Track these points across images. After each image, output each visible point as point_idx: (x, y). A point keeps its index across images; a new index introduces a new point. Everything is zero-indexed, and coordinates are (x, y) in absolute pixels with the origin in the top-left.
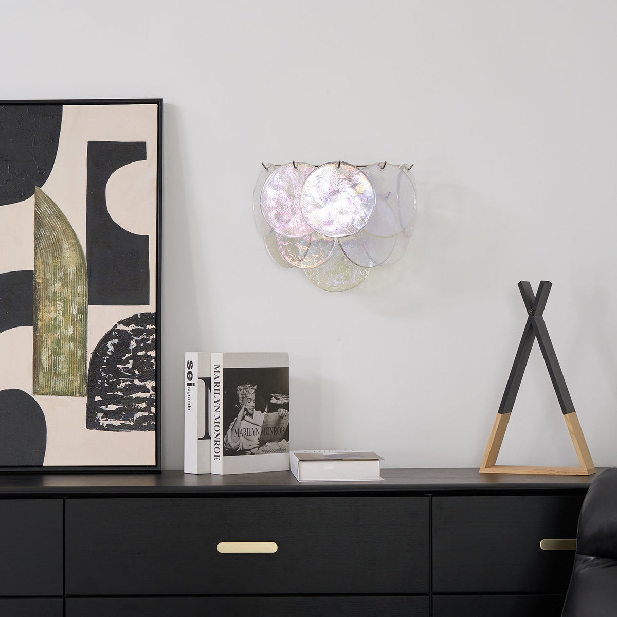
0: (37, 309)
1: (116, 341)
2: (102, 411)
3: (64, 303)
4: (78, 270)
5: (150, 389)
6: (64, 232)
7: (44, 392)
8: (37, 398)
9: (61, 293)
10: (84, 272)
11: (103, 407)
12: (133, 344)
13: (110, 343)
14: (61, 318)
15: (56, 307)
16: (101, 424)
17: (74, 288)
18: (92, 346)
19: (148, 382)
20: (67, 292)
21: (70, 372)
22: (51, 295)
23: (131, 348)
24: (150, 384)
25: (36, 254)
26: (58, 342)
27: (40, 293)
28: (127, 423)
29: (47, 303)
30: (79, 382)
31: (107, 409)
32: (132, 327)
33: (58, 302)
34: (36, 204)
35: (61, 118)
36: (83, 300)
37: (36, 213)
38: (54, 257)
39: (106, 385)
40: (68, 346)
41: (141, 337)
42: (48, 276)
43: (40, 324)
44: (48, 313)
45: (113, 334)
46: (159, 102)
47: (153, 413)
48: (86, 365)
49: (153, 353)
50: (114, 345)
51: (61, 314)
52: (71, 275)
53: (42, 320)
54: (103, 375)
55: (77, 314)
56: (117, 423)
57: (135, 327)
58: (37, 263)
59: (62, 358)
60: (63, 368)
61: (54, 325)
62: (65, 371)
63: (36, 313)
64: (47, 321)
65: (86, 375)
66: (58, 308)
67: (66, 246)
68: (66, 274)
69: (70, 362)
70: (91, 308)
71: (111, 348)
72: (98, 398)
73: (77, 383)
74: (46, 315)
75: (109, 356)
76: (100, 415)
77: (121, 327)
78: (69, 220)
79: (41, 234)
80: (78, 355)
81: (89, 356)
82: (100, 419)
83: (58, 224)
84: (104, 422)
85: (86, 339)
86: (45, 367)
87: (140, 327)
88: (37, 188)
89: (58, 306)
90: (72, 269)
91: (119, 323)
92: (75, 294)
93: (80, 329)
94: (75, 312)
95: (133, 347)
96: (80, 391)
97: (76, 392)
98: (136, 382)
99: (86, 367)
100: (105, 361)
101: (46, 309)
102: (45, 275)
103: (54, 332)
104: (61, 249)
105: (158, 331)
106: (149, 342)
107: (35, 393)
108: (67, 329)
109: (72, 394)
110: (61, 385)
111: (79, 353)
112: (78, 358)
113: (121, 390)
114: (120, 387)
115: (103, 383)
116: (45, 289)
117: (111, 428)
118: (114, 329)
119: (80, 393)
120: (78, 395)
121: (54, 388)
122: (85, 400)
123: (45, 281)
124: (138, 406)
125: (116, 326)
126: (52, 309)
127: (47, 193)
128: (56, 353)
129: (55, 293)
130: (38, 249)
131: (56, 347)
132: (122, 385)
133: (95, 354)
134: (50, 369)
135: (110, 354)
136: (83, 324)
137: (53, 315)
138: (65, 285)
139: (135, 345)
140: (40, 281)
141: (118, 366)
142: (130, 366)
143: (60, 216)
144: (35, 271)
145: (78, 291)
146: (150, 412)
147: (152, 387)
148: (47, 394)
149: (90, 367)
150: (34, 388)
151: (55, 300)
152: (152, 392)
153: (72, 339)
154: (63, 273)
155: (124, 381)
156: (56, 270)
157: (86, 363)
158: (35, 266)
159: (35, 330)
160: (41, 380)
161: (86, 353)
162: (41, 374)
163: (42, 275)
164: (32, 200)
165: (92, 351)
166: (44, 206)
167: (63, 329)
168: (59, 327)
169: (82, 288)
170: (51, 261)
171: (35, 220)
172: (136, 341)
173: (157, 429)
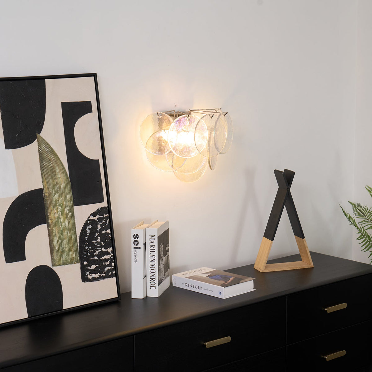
0: (47, 212)
1: (90, 226)
2: (88, 270)
3: (61, 207)
4: (66, 185)
5: (110, 252)
6: (56, 162)
7: (58, 264)
8: (55, 268)
9: (59, 201)
10: (69, 186)
11: (89, 268)
12: (99, 227)
13: (87, 228)
14: (61, 217)
15: (58, 210)
16: (89, 278)
17: (65, 197)
18: (79, 231)
19: (109, 248)
20: (62, 200)
21: (70, 250)
22: (54, 202)
23: (98, 229)
24: (110, 250)
25: (42, 178)
26: (61, 232)
27: (48, 202)
28: (102, 275)
29: (52, 208)
30: (75, 254)
31: (91, 268)
32: (97, 216)
33: (58, 207)
34: (38, 145)
35: (45, 88)
36: (71, 203)
37: (39, 151)
38: (52, 179)
39: (89, 254)
40: (67, 233)
41: (102, 222)
42: (51, 191)
43: (50, 222)
44: (54, 214)
45: (89, 222)
46: (94, 75)
47: (113, 267)
48: (77, 244)
49: (109, 231)
50: (90, 229)
51: (61, 214)
52: (63, 189)
53: (51, 220)
54: (87, 248)
55: (69, 213)
56: (96, 276)
57: (99, 217)
58: (44, 183)
59: (64, 242)
60: (66, 248)
61: (58, 222)
62: (67, 249)
63: (48, 216)
64: (54, 219)
65: (78, 250)
66: (59, 211)
67: (58, 170)
68: (60, 189)
69: (69, 243)
70: (76, 208)
71: (88, 231)
72: (85, 263)
73: (74, 256)
74: (53, 215)
75: (88, 236)
76: (88, 273)
77: (92, 218)
78: (58, 154)
79: (44, 164)
80: (73, 238)
81: (78, 238)
82: (88, 275)
83: (52, 157)
84: (90, 277)
85: (75, 227)
86: (56, 248)
87: (101, 216)
88: (37, 135)
89: (58, 209)
90: (63, 185)
91: (91, 215)
92: (66, 201)
93: (71, 221)
94: (68, 212)
95: (99, 229)
96: (76, 260)
97: (74, 261)
98: (103, 249)
99: (77, 245)
100: (86, 240)
101: (52, 212)
102: (49, 191)
103: (58, 226)
104: (55, 172)
105: (110, 217)
106: (107, 225)
107: (53, 265)
108: (65, 223)
109: (72, 263)
110: (66, 258)
111: (73, 236)
112: (73, 240)
113: (96, 256)
114: (96, 254)
115: (87, 253)
116: (50, 199)
117: (94, 279)
118: (88, 219)
119: (76, 262)
120: (75, 263)
121: (63, 260)
122: (79, 265)
123: (50, 194)
124: (106, 264)
125: (89, 217)
126: (56, 211)
127: (44, 138)
128: (61, 239)
129: (55, 201)
130: (43, 174)
131: (60, 235)
132: (97, 252)
133: (80, 236)
134: (59, 249)
135: (88, 235)
136: (73, 218)
137: (56, 215)
138: (60, 195)
139: (100, 227)
140: (47, 194)
141: (93, 241)
142: (99, 240)
143: (52, 152)
144: (43, 188)
145: (67, 198)
146: (112, 266)
147: (111, 251)
148: (59, 265)
149: (79, 244)
150: (52, 263)
151: (56, 206)
152: (112, 254)
153: (68, 229)
154: (58, 188)
155: (97, 250)
156: (54, 186)
157: (77, 243)
158: (43, 185)
159: (48, 226)
160: (55, 257)
161: (77, 237)
162: (55, 254)
163: (47, 191)
164: (36, 143)
165: (79, 234)
166: (43, 146)
167: (63, 223)
168: (61, 222)
169: (69, 196)
170: (51, 181)
171: (39, 156)
172: (100, 225)
173: (116, 275)
